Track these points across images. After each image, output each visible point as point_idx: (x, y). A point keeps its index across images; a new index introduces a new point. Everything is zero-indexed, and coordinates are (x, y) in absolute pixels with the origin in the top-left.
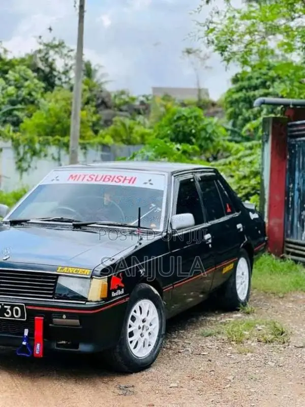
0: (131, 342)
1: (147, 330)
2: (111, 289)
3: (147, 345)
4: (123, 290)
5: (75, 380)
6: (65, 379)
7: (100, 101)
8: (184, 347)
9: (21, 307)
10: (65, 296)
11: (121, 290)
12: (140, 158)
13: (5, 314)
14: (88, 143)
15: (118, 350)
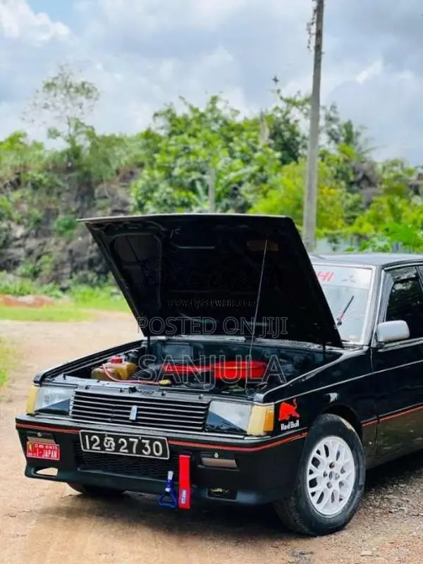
0: (313, 494)
1: (336, 478)
2: (280, 420)
3: (337, 499)
4: (298, 421)
5: (235, 541)
6: (222, 539)
7: (360, 176)
8: (399, 506)
9: (163, 442)
10: (218, 428)
11: (295, 422)
12: (370, 249)
13: (144, 451)
14: (338, 234)
15: (293, 504)
